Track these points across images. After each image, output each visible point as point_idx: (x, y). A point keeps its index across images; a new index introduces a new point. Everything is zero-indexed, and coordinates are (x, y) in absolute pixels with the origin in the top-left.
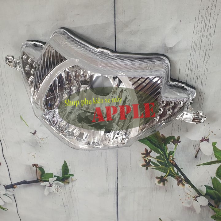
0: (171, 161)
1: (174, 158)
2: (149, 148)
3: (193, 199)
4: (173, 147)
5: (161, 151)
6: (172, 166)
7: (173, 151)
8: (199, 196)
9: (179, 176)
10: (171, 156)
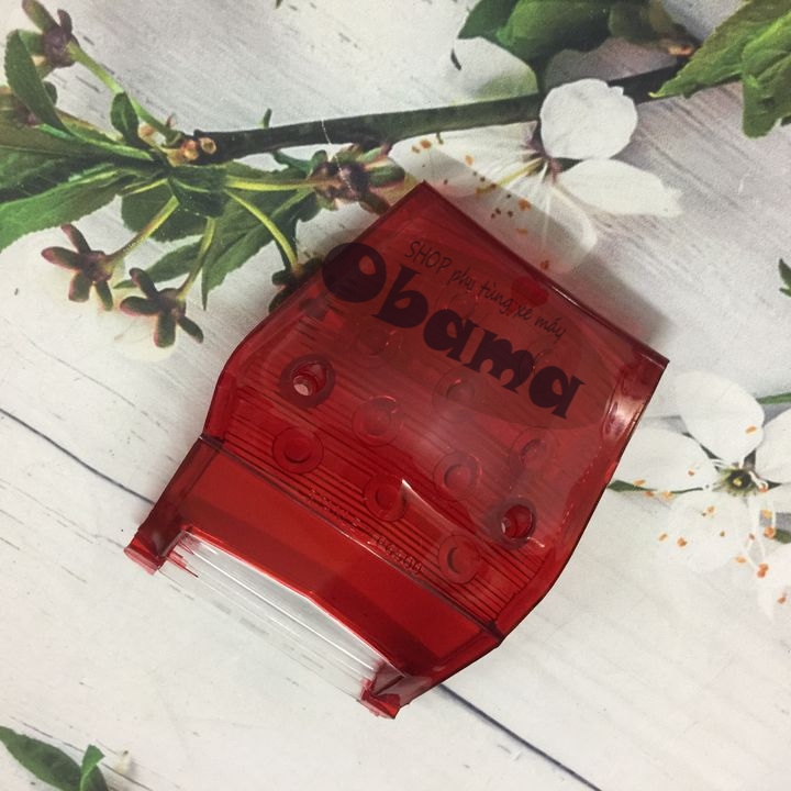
0: (187, 154)
1: (163, 119)
2: (46, 230)
3: (550, 182)
4: (87, 84)
5: (97, 177)
6: (224, 166)
7: (112, 100)
8: (535, 123)
9: (317, 170)
10: (148, 134)
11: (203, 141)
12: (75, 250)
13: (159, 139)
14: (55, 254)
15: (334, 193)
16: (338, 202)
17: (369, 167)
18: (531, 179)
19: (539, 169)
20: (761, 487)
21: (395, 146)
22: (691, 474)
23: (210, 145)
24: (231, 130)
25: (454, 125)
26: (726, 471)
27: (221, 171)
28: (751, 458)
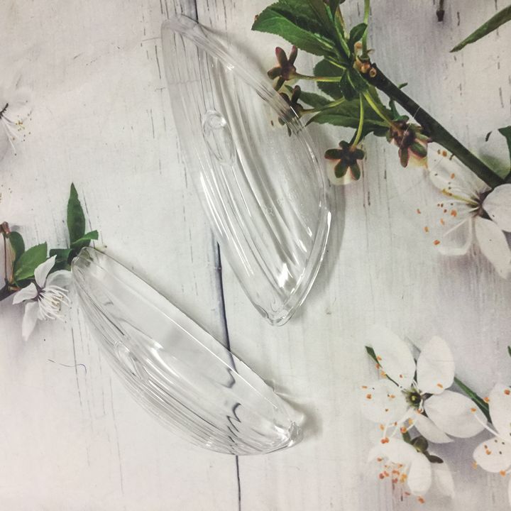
0: (363, 68)
1: (369, 48)
2: (287, 42)
3: (472, 215)
4: (358, 9)
5: (324, 43)
6: (370, 85)
7: (360, 23)
8: (490, 189)
9: (399, 122)
10: (358, 47)
11: (373, 70)
12: (288, 58)
13: (360, 53)
14: (280, 52)
15: (395, 136)
16: (393, 140)
17: (417, 140)
18: (466, 207)
19: (473, 206)
20: (420, 409)
21: (434, 143)
22: (401, 376)
23: (374, 73)
24: (387, 76)
25: (462, 158)
26: (414, 390)
27: (367, 86)
28: (428, 395)
